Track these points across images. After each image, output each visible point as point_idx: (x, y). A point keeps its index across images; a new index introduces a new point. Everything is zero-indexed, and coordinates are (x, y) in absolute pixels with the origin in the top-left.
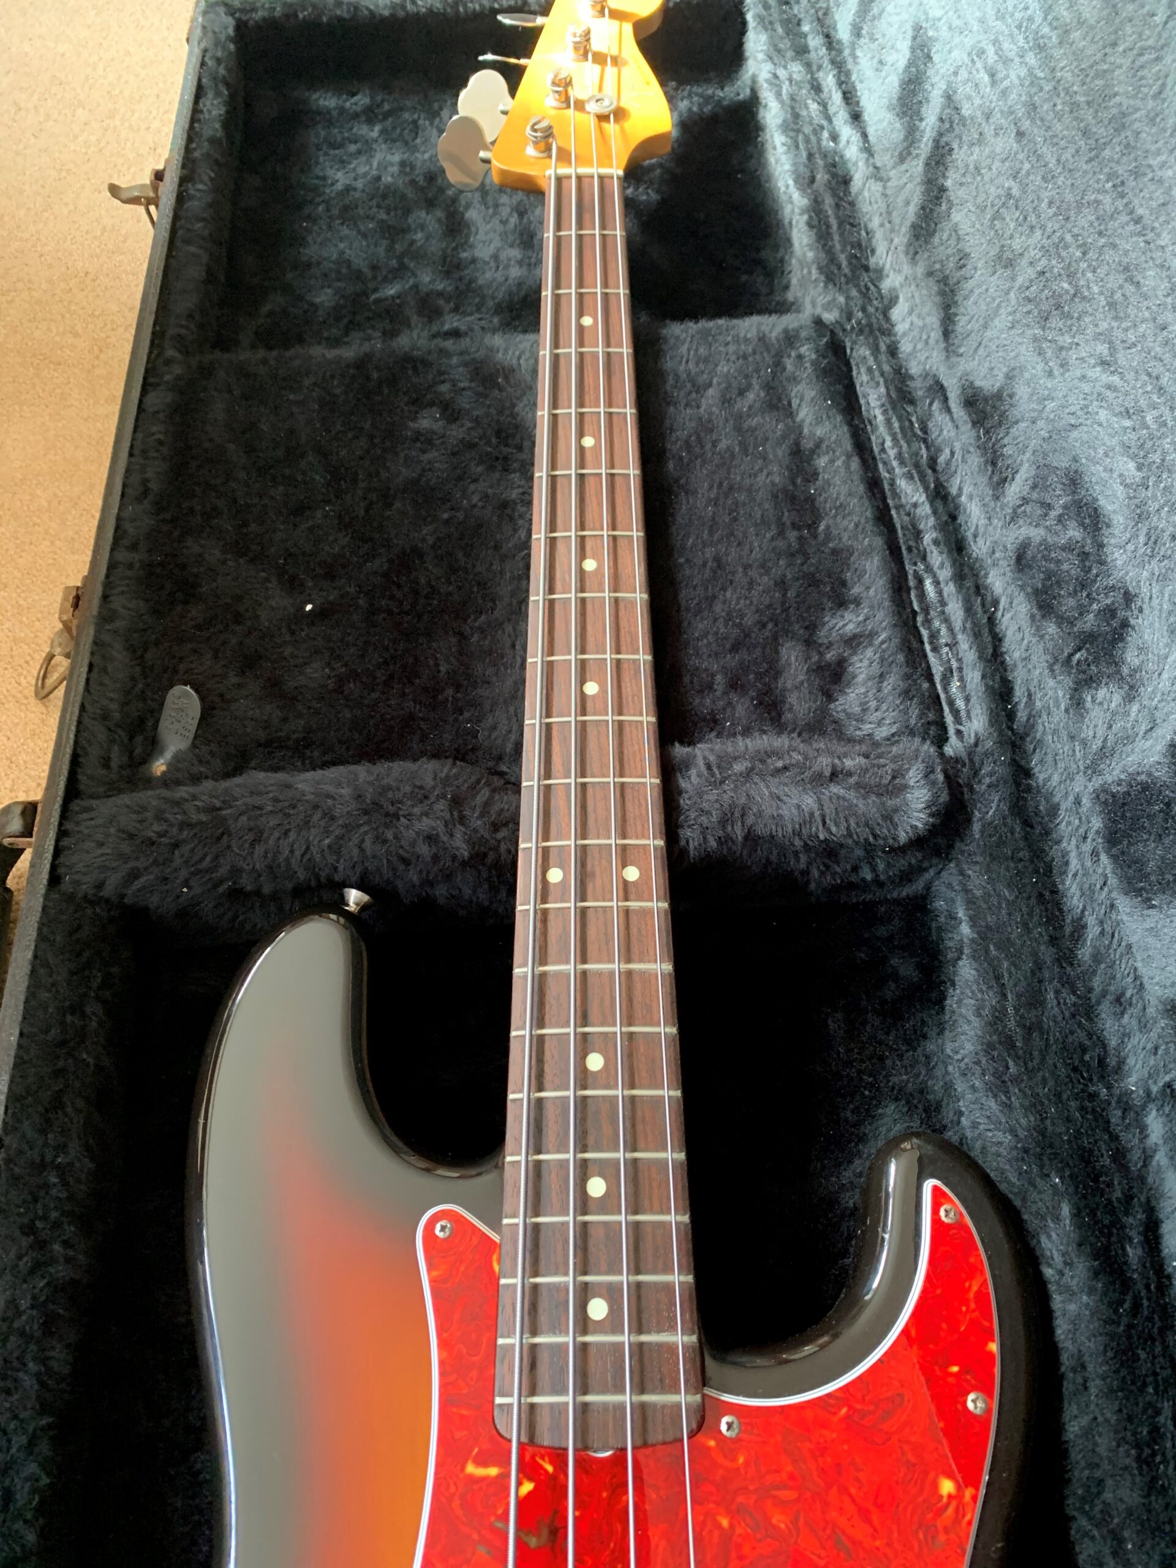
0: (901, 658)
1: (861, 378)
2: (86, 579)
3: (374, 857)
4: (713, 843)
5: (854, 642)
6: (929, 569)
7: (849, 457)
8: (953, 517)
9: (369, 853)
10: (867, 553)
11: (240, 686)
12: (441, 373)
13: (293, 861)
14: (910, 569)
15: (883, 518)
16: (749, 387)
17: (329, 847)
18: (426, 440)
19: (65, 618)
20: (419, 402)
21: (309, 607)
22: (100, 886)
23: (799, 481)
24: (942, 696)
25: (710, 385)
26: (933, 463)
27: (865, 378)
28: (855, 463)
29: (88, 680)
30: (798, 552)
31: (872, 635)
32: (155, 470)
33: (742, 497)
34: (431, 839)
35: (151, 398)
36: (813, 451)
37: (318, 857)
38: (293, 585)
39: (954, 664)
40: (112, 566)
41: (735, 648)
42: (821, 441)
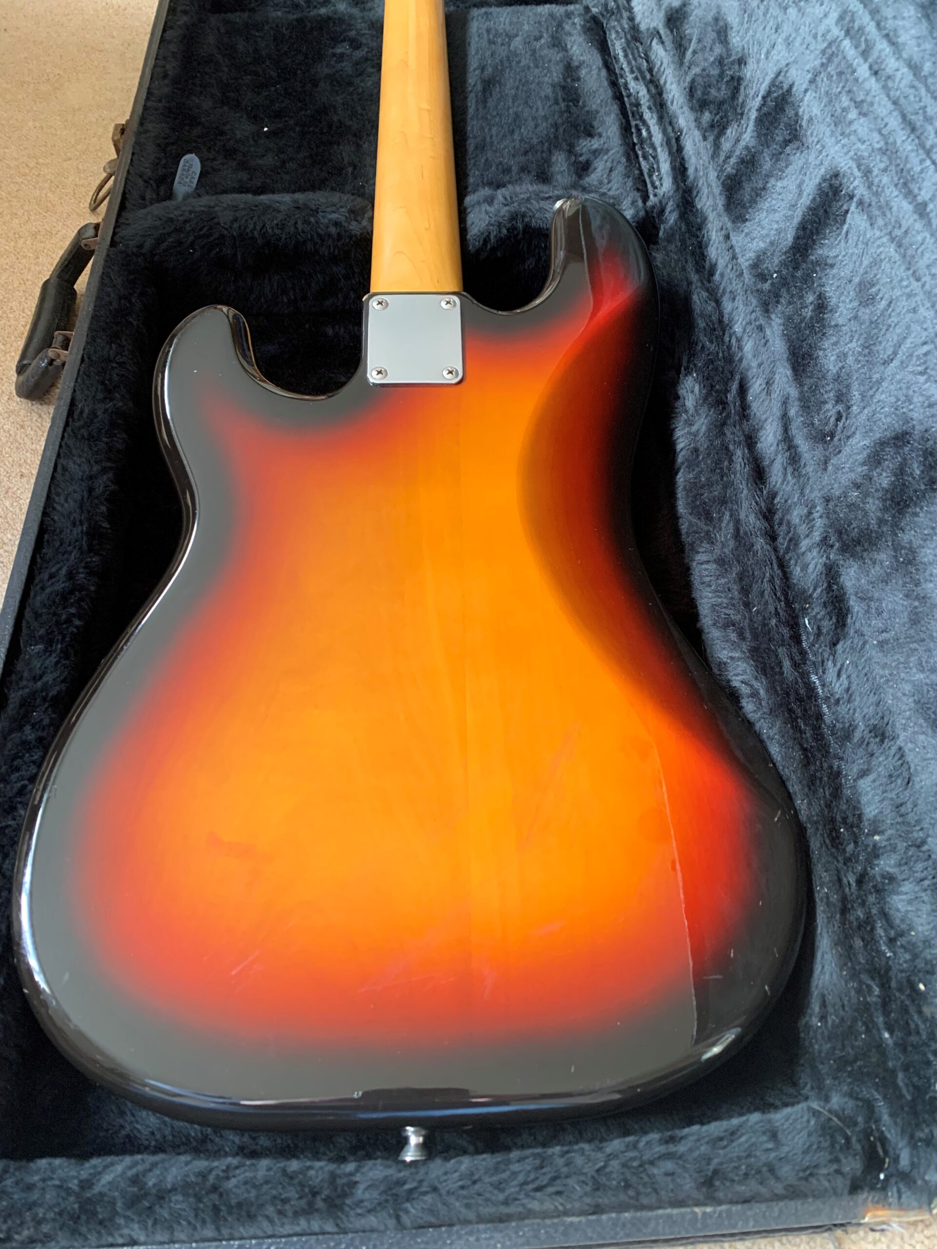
0: (624, 160)
1: (612, 36)
2: (128, 122)
3: (303, 232)
4: (504, 231)
5: (596, 153)
6: (644, 123)
7: (599, 70)
8: (660, 94)
9: (300, 229)
10: (608, 114)
11: (223, 164)
12: (350, 25)
13: (256, 233)
14: (633, 123)
15: (619, 97)
16: (541, 37)
17: (277, 225)
18: (341, 57)
19: (116, 138)
20: (336, 40)
21: (266, 129)
22: (140, 246)
23: (569, 80)
24: (648, 181)
25: (517, 35)
26: (650, 70)
27: (613, 36)
28: (604, 73)
29: (132, 160)
30: (565, 111)
31: (608, 151)
32: (172, 67)
33: (533, 86)
34: (336, 224)
35: (169, 34)
36: (578, 67)
37: (270, 231)
38: (255, 119)
39: (655, 166)
40: (145, 108)
41: (526, 153)
42: (584, 62)
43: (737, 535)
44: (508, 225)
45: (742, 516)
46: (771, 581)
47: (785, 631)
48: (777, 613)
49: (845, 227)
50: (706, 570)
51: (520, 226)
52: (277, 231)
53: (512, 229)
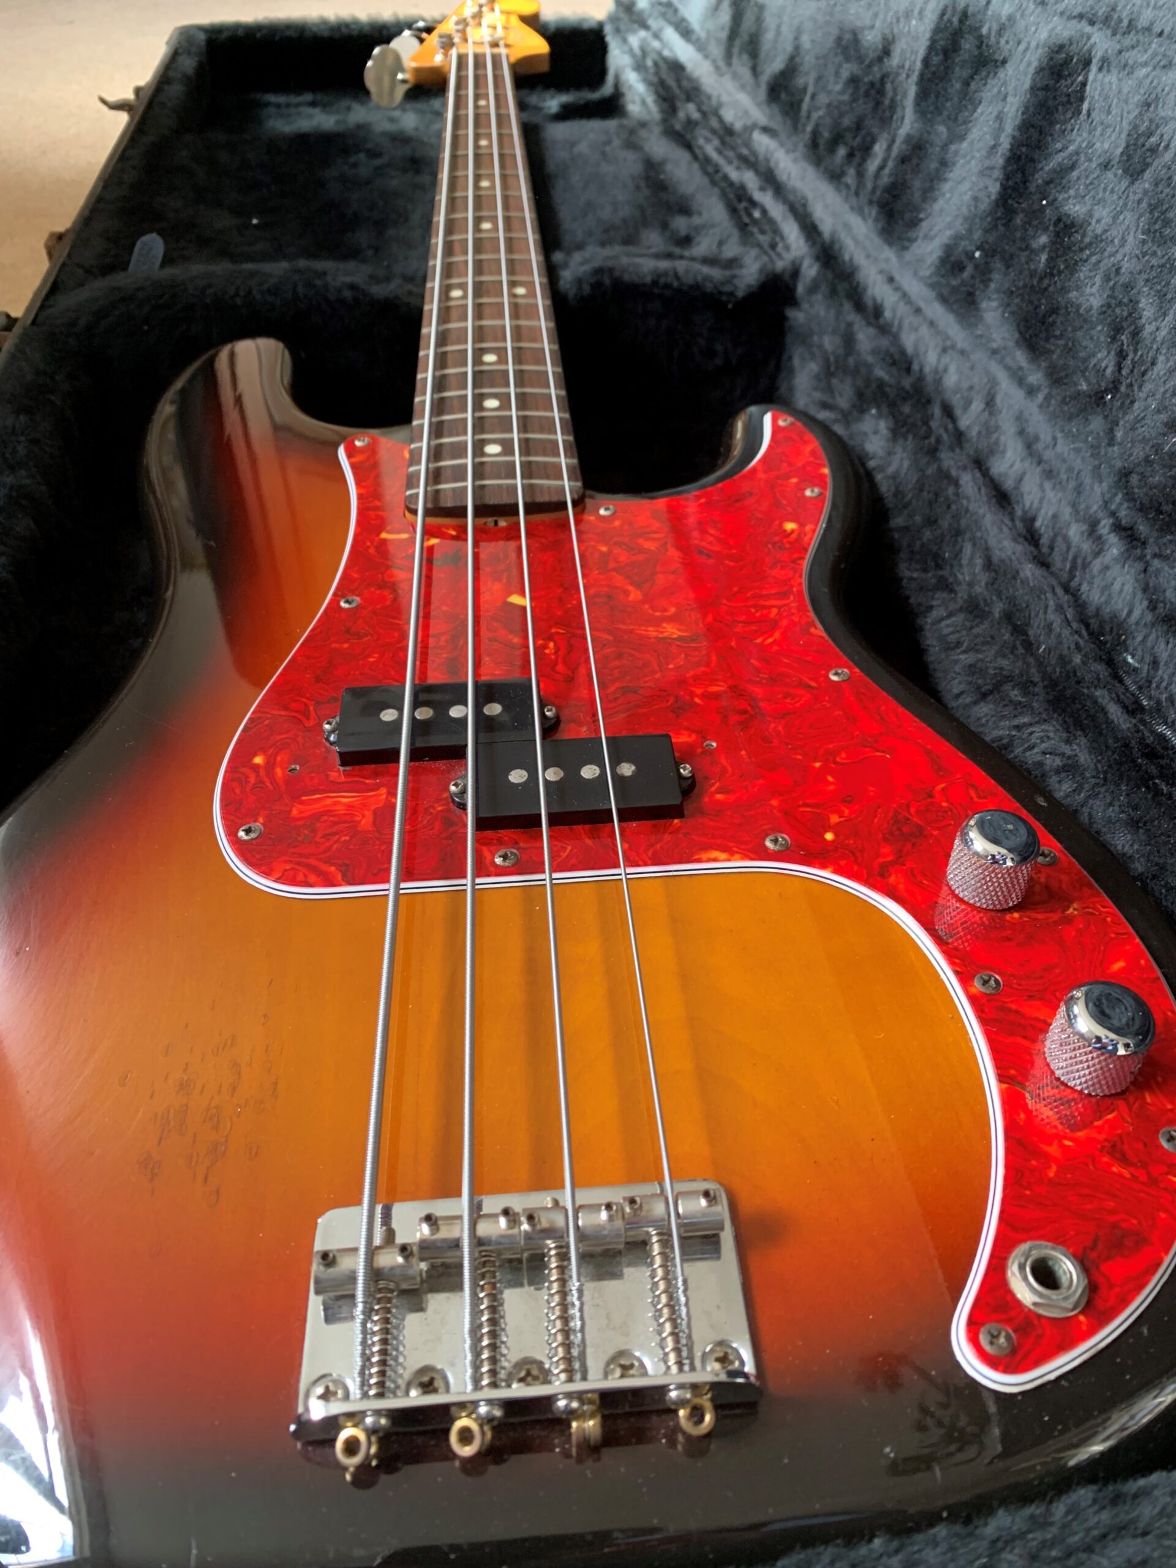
0: (735, 235)
3: (306, 297)
5: (699, 228)
9: (301, 292)
13: (238, 298)
14: (741, 206)
16: (611, 142)
17: (268, 290)
18: (355, 165)
19: (50, 245)
20: (348, 151)
21: (255, 221)
23: (652, 173)
30: (651, 196)
31: (714, 226)
33: (607, 178)
34: (352, 287)
36: (662, 163)
38: (240, 213)
39: (779, 238)
40: (93, 210)
42: (668, 158)
43: (989, 565)
44: (592, 280)
45: (992, 542)
46: (1059, 608)
47: (1100, 668)
48: (1078, 648)
49: (1085, 106)
50: (948, 626)
51: (607, 281)
52: (270, 299)
53: (597, 286)
